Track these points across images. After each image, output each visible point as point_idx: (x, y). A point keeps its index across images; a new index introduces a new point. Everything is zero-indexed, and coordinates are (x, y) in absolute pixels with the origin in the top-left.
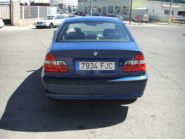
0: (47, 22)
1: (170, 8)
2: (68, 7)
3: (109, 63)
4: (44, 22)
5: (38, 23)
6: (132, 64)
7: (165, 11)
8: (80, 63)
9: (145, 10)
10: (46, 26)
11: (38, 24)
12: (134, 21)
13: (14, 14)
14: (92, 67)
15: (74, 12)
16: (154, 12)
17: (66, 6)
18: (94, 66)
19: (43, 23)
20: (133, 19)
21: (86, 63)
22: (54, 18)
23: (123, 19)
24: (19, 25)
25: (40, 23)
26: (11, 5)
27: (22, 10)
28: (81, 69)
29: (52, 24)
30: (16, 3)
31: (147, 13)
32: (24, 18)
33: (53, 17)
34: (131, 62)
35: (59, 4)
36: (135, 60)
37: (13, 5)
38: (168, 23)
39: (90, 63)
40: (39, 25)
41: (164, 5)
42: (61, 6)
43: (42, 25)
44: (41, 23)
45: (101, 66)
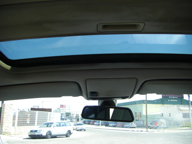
0: (43, 131)
1: (189, 110)
2: (76, 116)
4: (40, 131)
5: (32, 131)
7: (183, 114)
9: (160, 115)
10: (42, 135)
11: (31, 133)
12: (150, 127)
13: (4, 119)
15: (82, 121)
16: (170, 116)
17: (74, 114)
19: (38, 131)
20: (149, 126)
22: (53, 125)
23: (136, 126)
24: (9, 134)
25: (34, 132)
26: (2, 108)
27: (15, 115)
29: (50, 133)
30: (8, 106)
31: (163, 117)
32: (17, 126)
33: (52, 123)
35: (66, 113)
37: (4, 108)
38: (189, 128)
40: (33, 134)
41: (181, 108)
42: (69, 115)
43: (36, 134)
44: (36, 131)
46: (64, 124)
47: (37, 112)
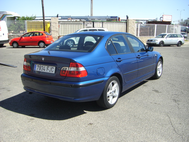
0: (157, 40)
3: (52, 67)
4: (154, 40)
6: (67, 70)
8: (37, 65)
10: (156, 44)
13: (129, 31)
14: (42, 69)
18: (43, 68)
21: (40, 65)
22: (165, 37)
28: (36, 70)
34: (66, 69)
36: (69, 67)
37: (129, 23)
39: (42, 66)
40: (149, 42)
43: (152, 42)
44: (151, 41)
45: (47, 69)
46: (176, 36)
47: (156, 25)
